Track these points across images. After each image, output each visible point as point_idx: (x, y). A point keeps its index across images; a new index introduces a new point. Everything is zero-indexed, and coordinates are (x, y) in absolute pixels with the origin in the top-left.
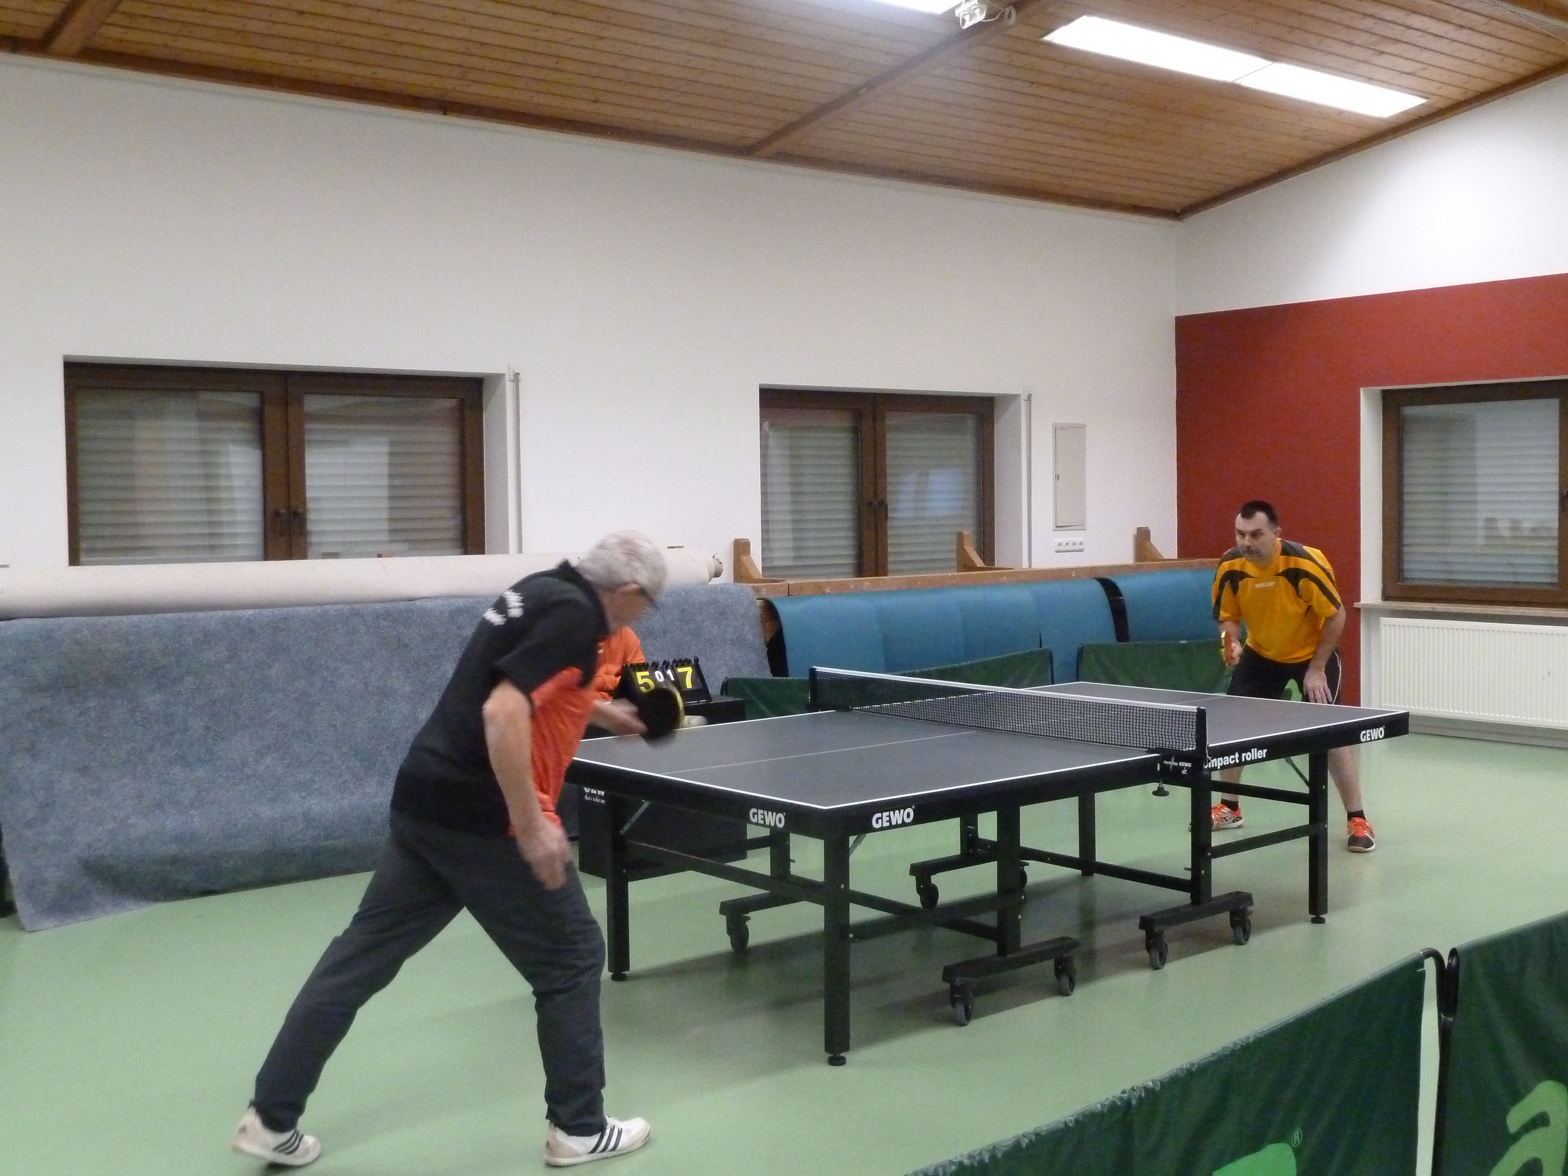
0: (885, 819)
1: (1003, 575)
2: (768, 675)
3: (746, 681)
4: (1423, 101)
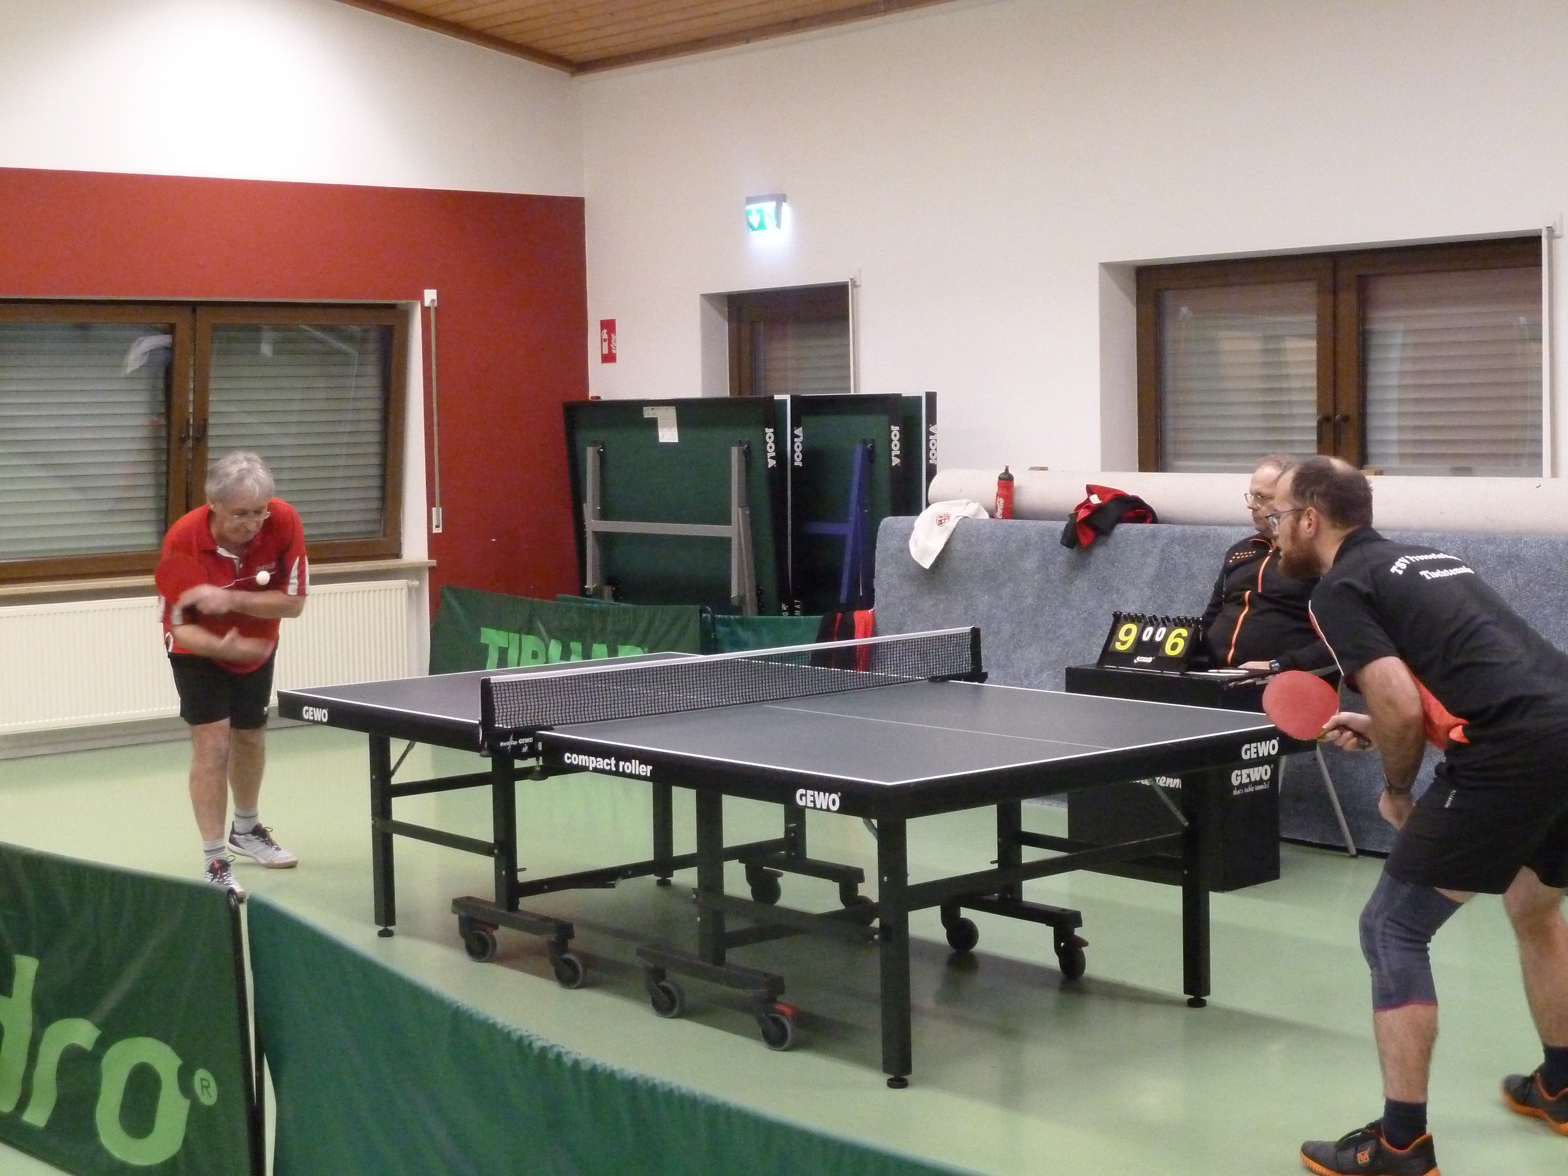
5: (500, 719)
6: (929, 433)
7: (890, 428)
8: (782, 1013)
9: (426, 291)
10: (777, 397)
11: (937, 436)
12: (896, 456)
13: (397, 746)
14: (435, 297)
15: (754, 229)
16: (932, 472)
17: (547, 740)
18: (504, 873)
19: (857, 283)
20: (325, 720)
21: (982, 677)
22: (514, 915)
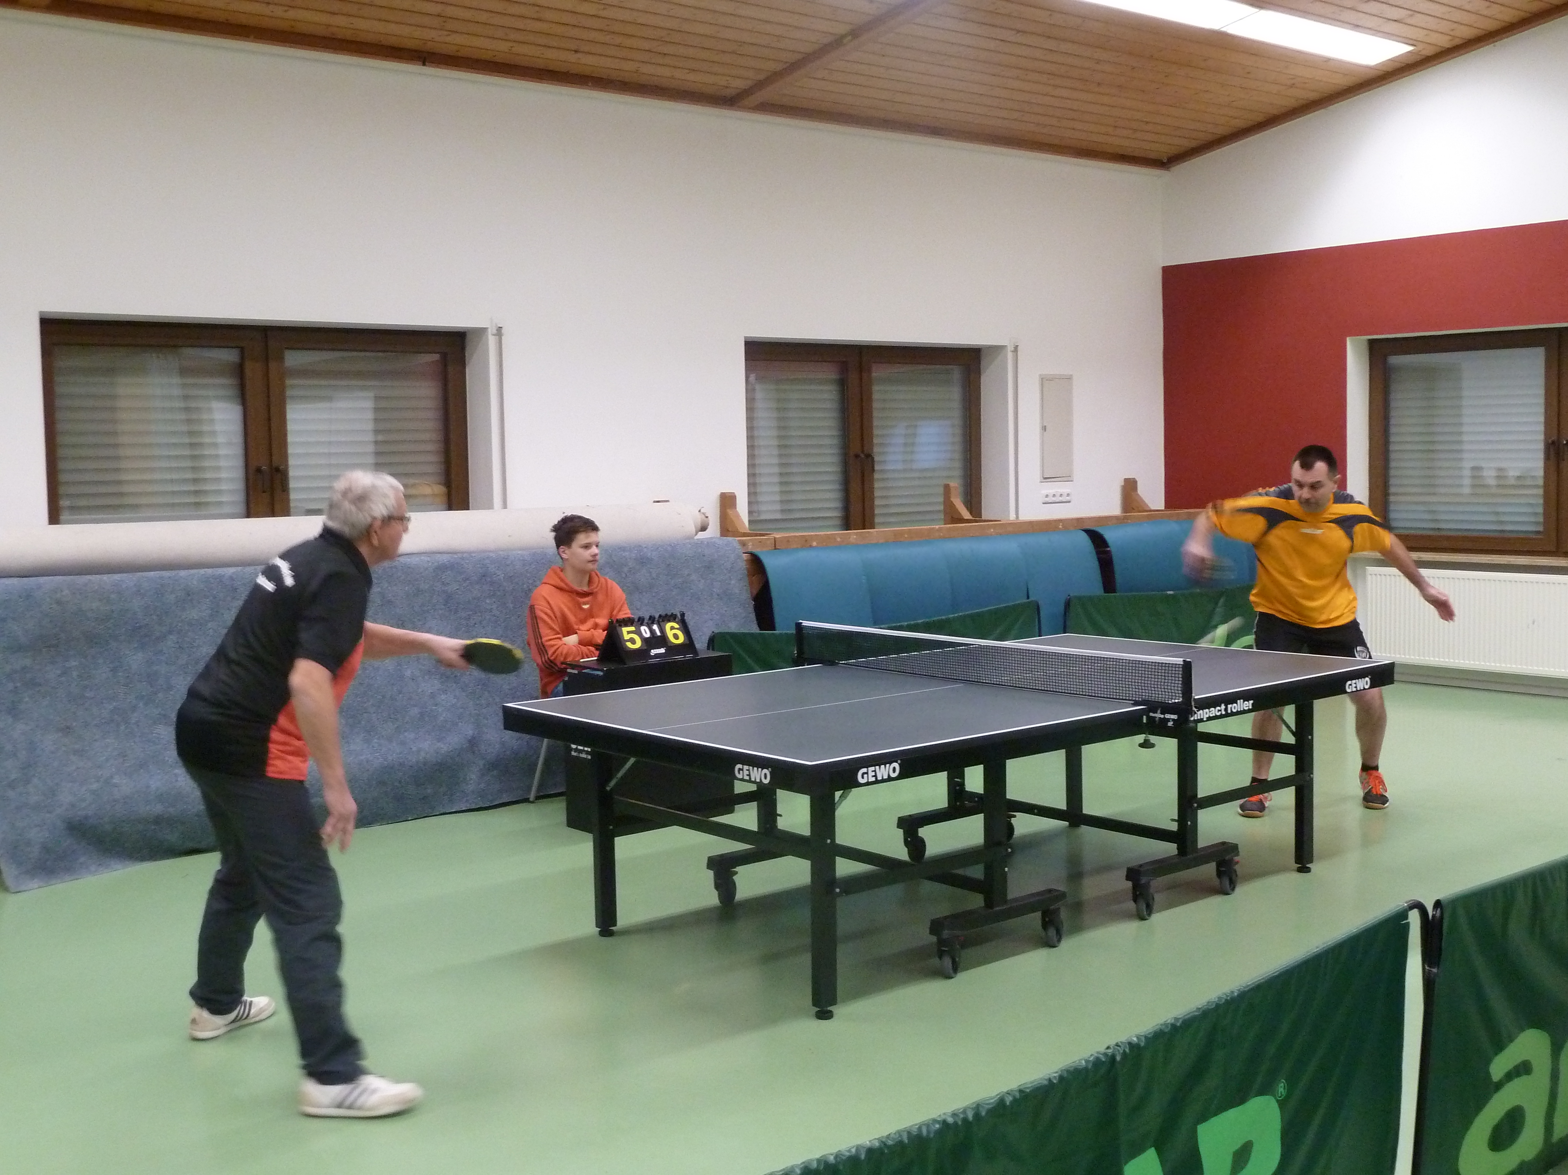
0: (871, 774)
1: (989, 527)
2: (754, 629)
3: (733, 635)
4: (1410, 48)
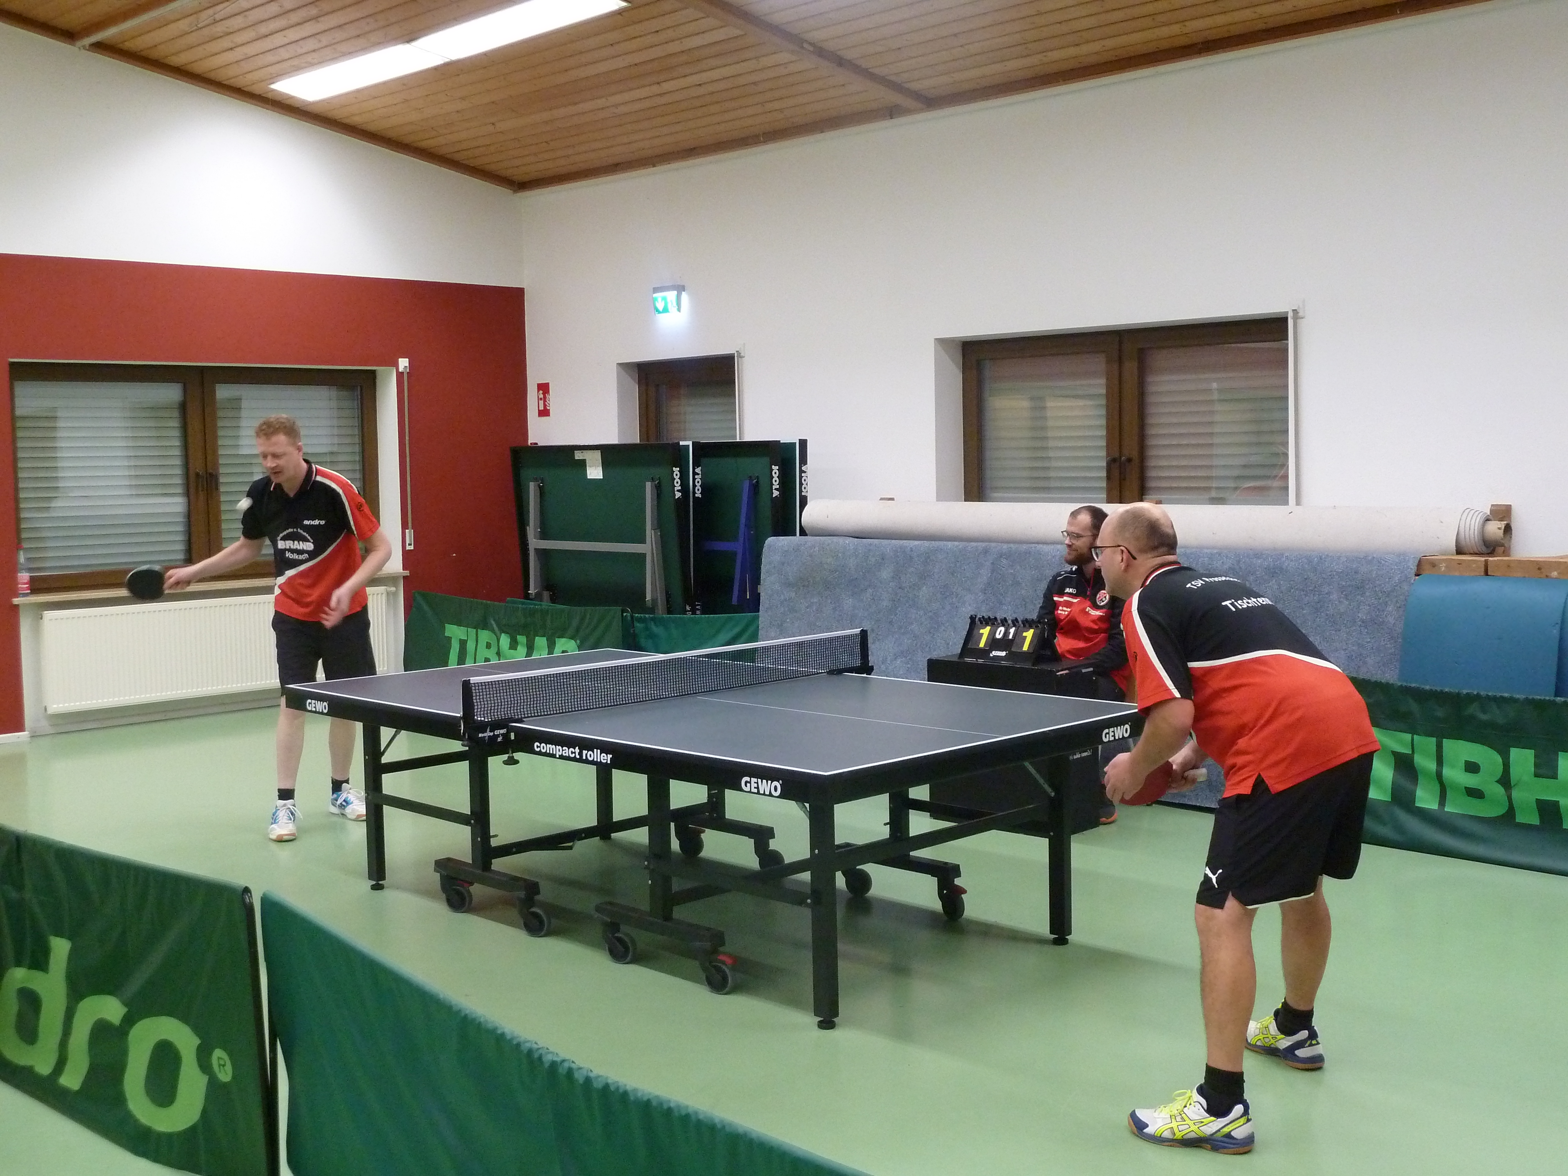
5: (479, 713)
6: (801, 471)
7: (771, 467)
8: (724, 963)
9: (400, 360)
10: (682, 443)
11: (808, 474)
12: (775, 489)
13: (386, 733)
14: (407, 365)
15: (659, 312)
16: (804, 502)
17: (518, 731)
18: (479, 839)
19: (742, 354)
20: (325, 711)
21: (869, 670)
22: (486, 874)
